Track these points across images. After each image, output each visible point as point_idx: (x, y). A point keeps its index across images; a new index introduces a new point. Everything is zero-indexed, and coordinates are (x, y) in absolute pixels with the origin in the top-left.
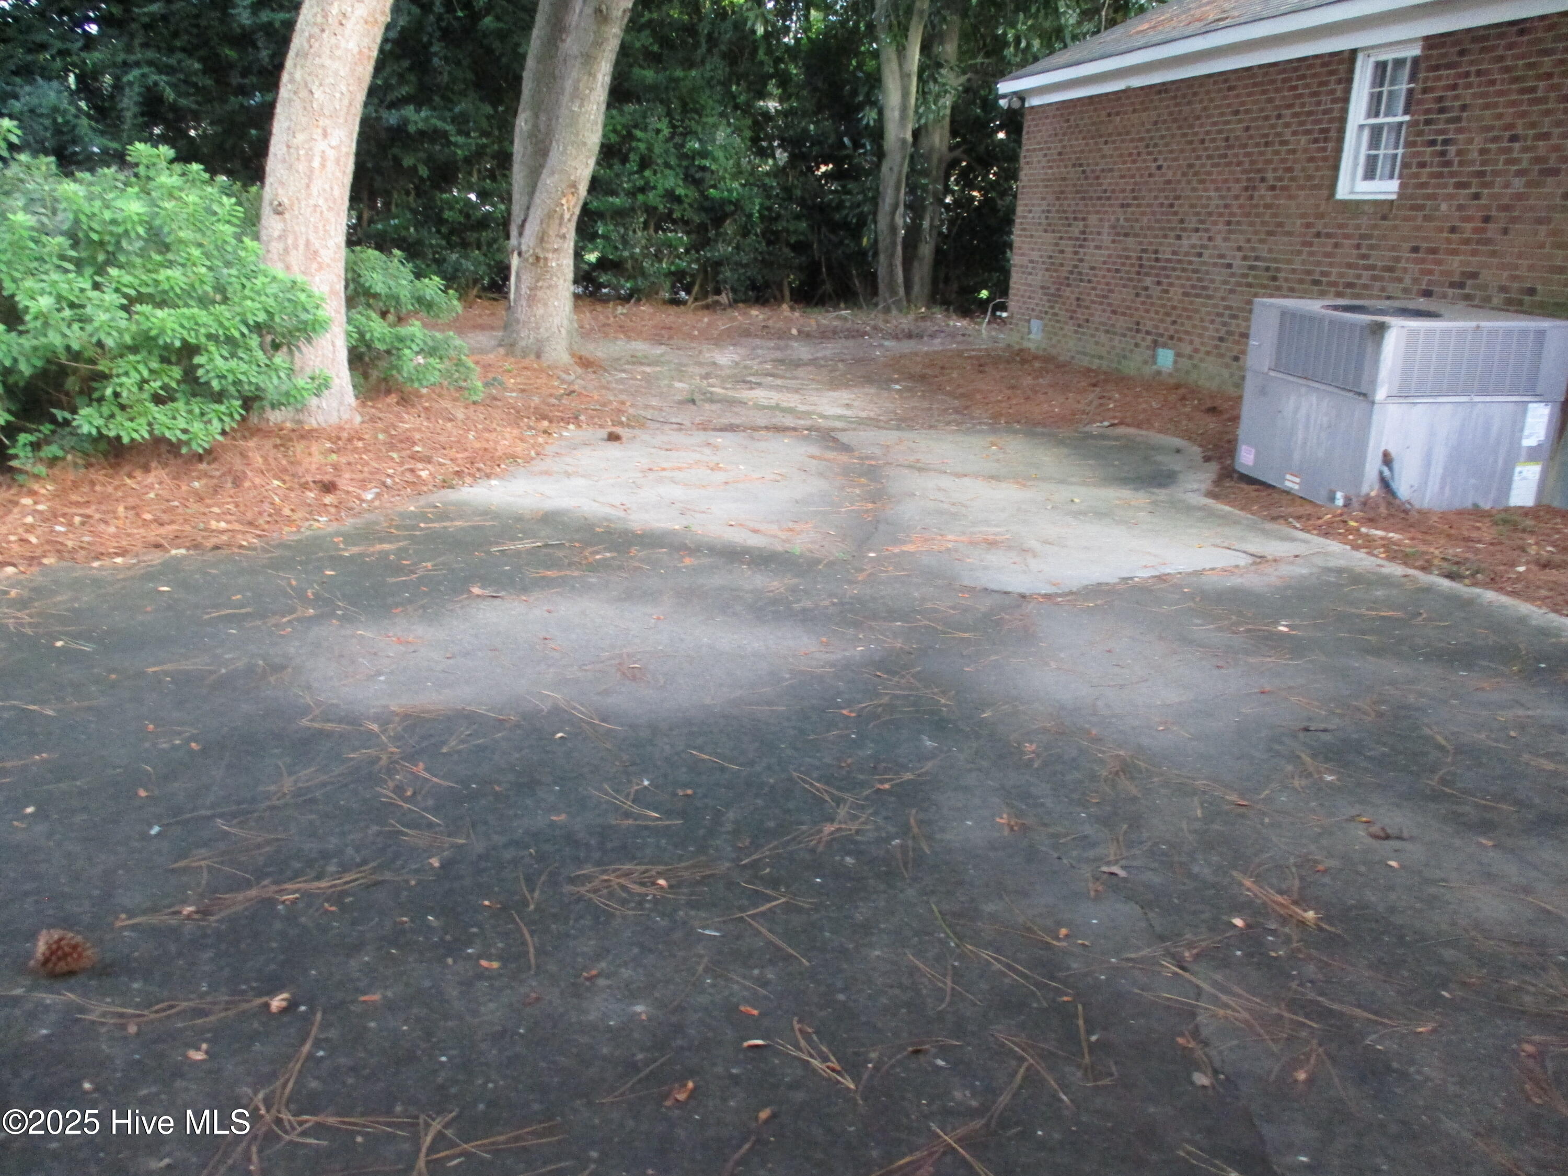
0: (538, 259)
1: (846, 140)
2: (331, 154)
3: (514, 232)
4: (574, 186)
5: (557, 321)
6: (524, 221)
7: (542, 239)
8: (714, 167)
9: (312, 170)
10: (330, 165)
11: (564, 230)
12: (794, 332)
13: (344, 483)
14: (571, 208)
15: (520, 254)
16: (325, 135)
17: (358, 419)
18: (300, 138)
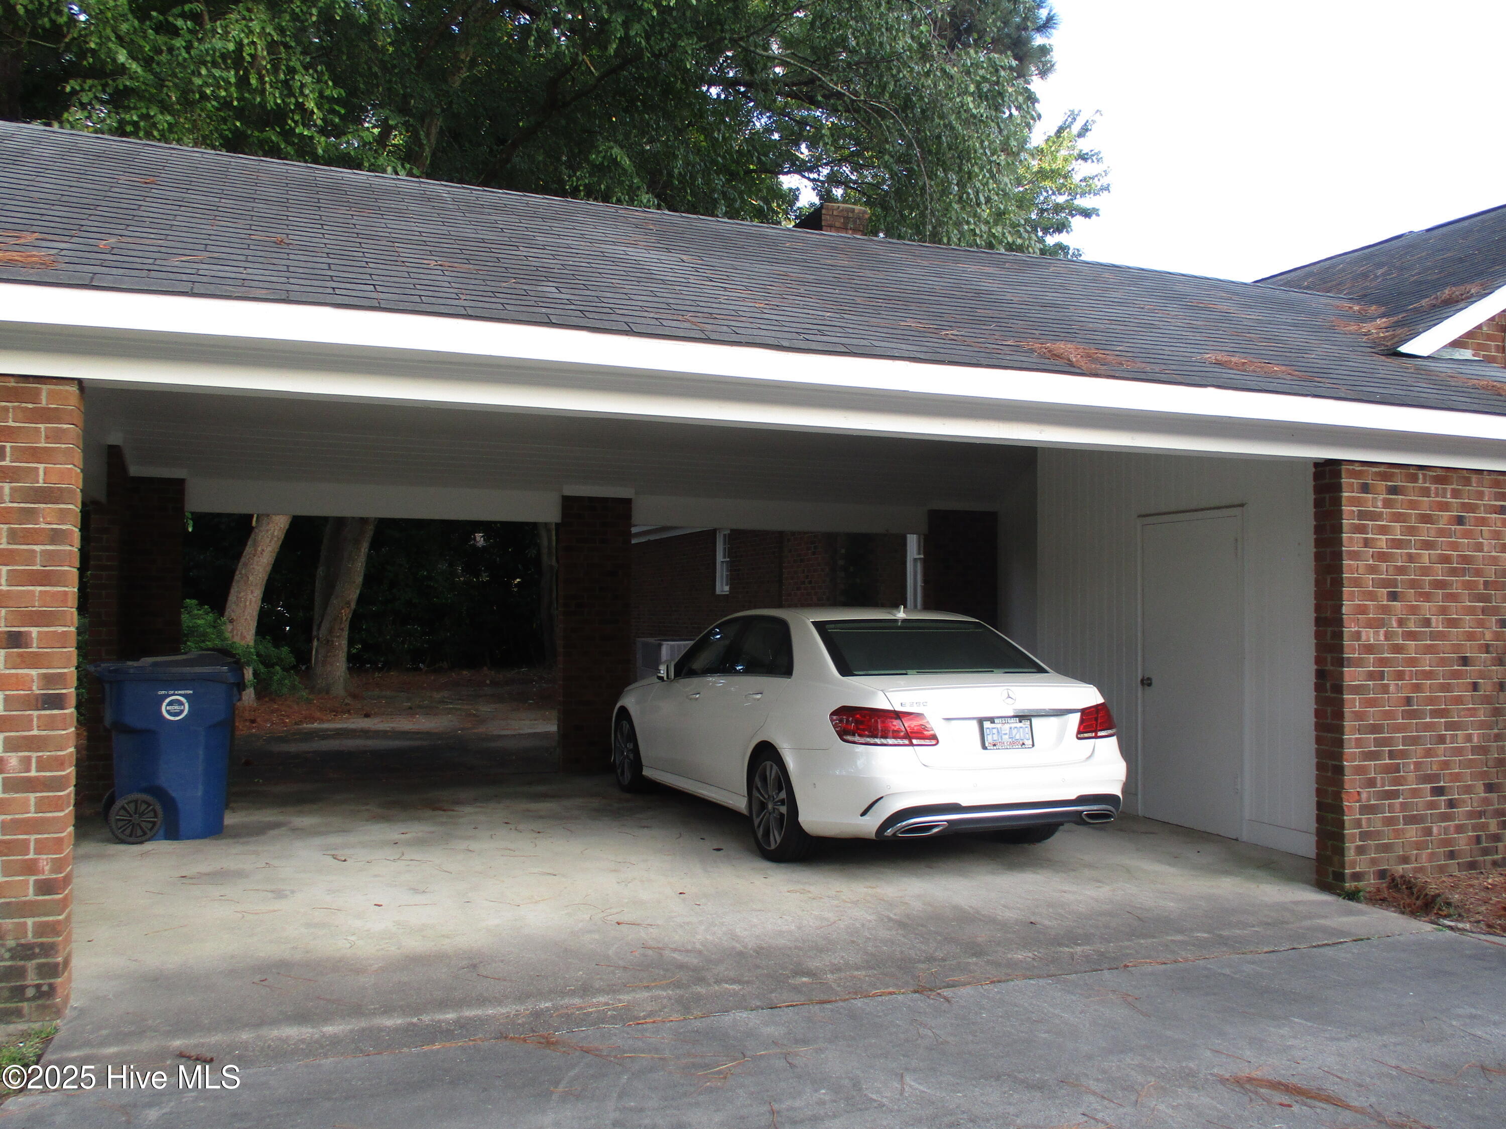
0: (328, 641)
1: (520, 566)
2: (254, 599)
3: (315, 628)
4: (348, 603)
5: (338, 674)
6: (321, 622)
7: (331, 631)
8: (436, 585)
9: (246, 606)
10: (253, 604)
11: (343, 626)
12: (488, 682)
13: (258, 720)
14: (346, 614)
15: (318, 640)
16: (252, 592)
17: (255, 705)
18: (242, 594)
